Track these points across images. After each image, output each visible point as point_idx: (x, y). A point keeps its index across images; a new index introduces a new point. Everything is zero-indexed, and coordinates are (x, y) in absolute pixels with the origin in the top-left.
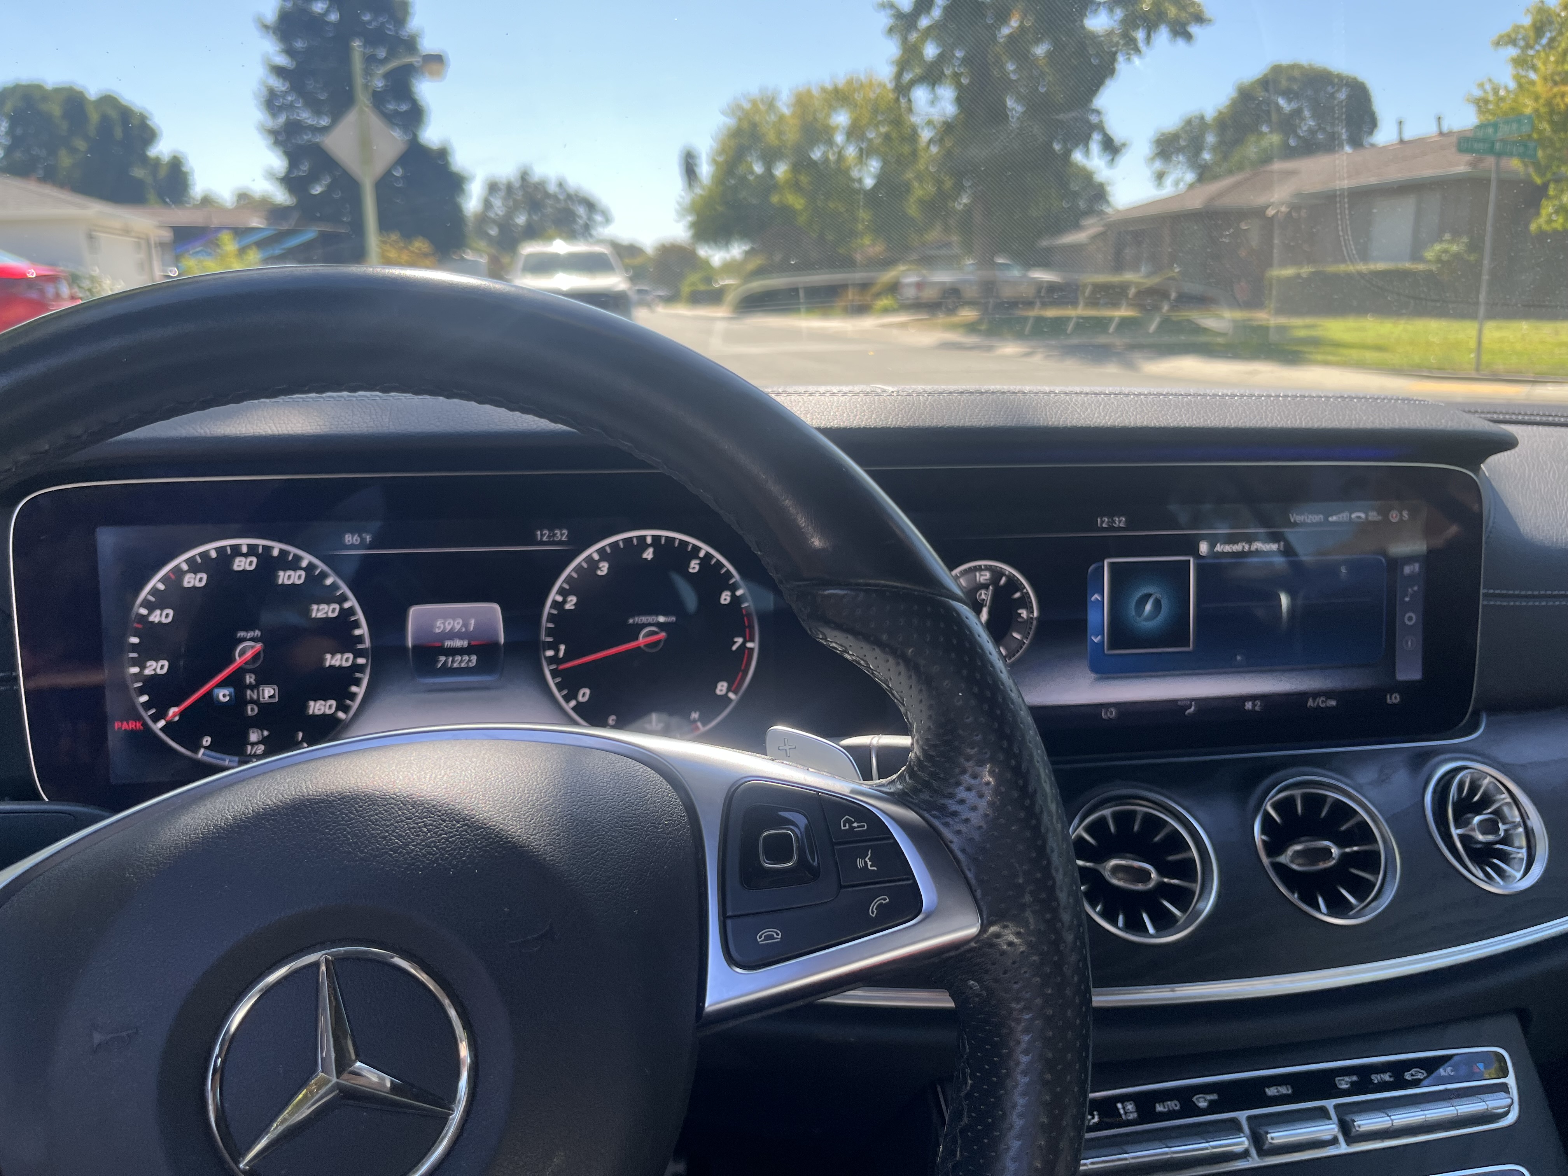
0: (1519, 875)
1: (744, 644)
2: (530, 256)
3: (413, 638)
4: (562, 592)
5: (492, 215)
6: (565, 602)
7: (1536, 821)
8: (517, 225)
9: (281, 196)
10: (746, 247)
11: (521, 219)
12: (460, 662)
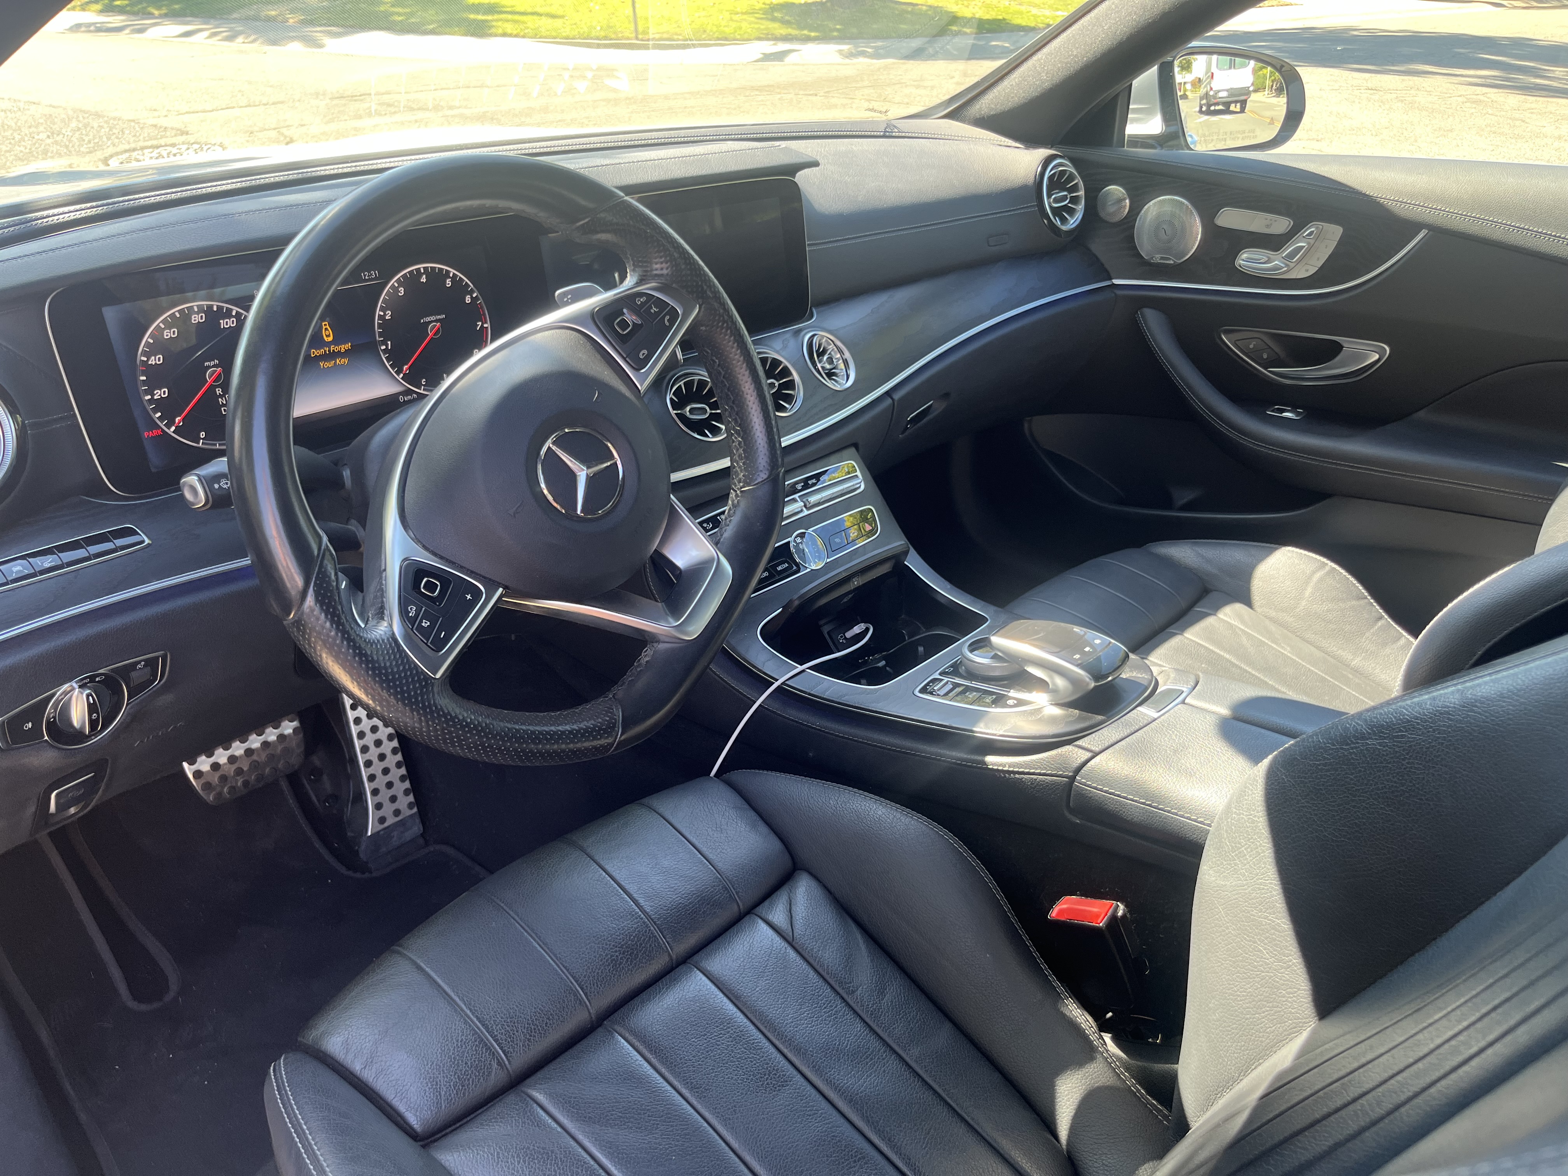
0: (844, 382)
1: (482, 325)
4: (382, 309)
6: (385, 315)
7: (847, 355)
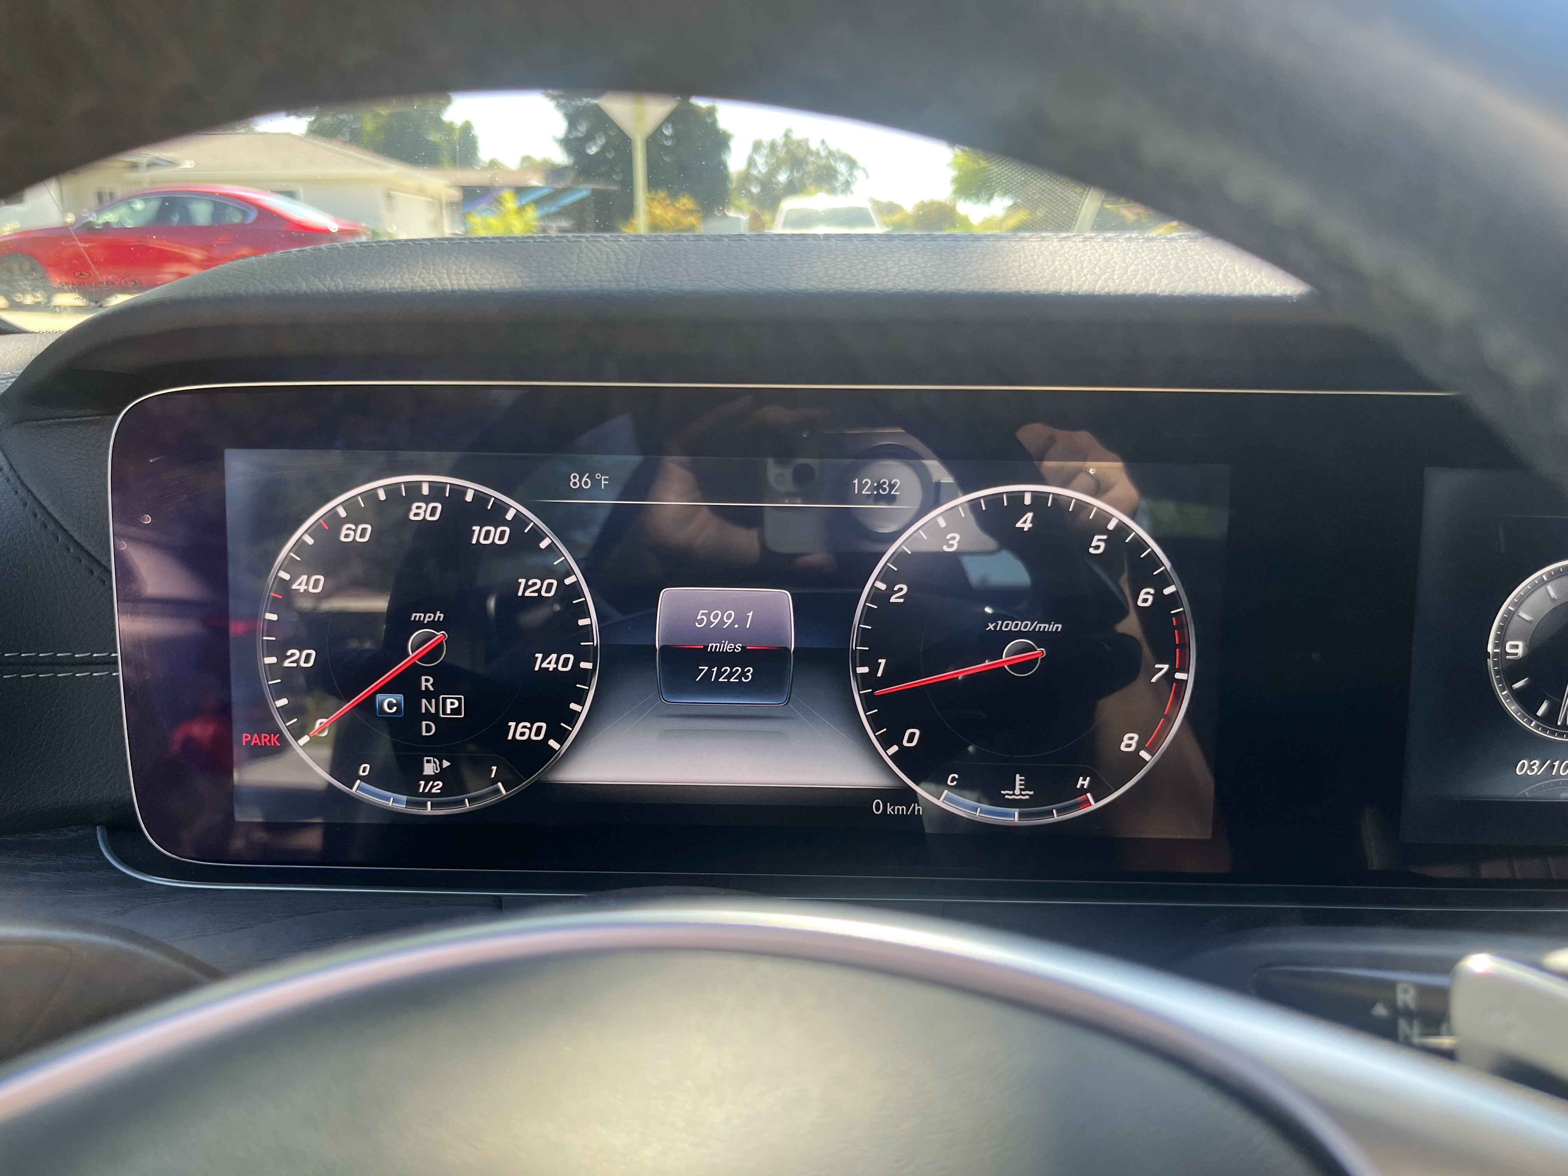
1: (1170, 674)
2: (789, 212)
3: (662, 637)
4: (886, 576)
5: (755, 172)
6: (890, 592)
8: (778, 183)
9: (560, 157)
10: (1007, 202)
11: (782, 177)
12: (730, 674)
